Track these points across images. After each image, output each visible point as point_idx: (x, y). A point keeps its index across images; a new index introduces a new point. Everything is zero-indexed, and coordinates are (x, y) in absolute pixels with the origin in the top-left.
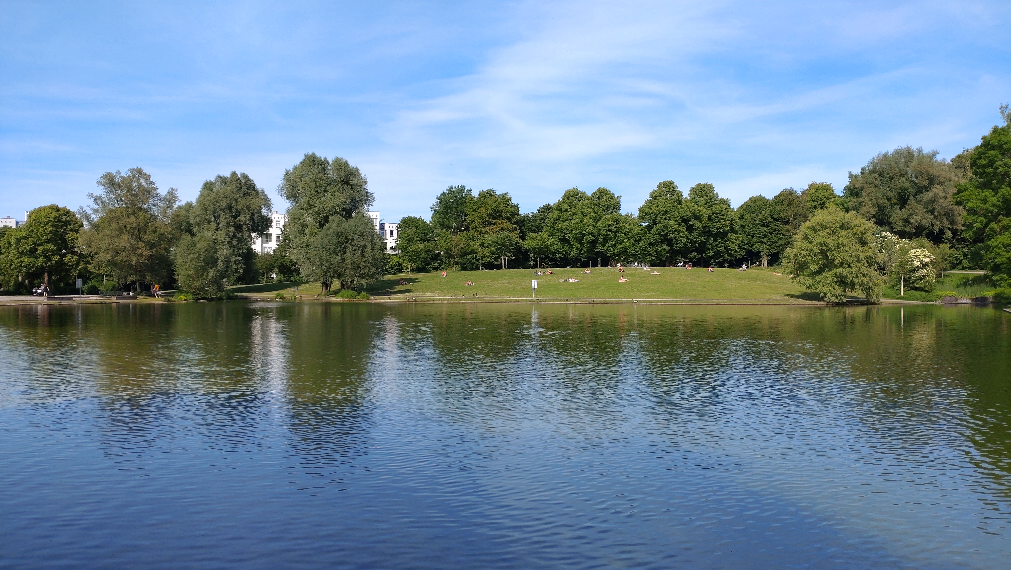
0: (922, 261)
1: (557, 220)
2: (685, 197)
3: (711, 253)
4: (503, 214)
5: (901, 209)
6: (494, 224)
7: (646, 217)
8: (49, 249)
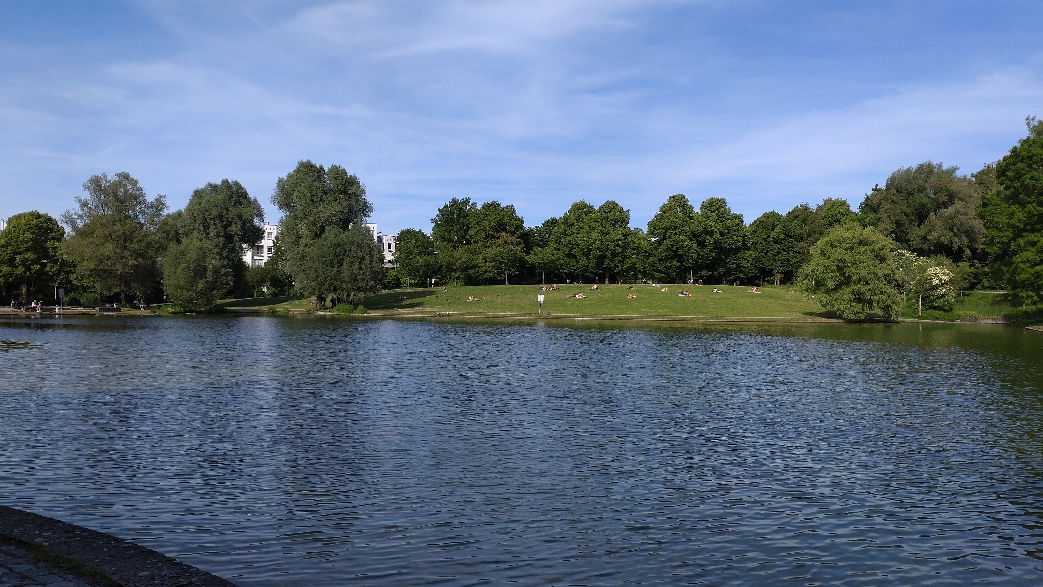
0: (941, 279)
1: (563, 234)
2: (696, 211)
3: (722, 271)
4: (507, 227)
5: (919, 226)
6: (498, 238)
7: (656, 232)
8: (29, 258)
